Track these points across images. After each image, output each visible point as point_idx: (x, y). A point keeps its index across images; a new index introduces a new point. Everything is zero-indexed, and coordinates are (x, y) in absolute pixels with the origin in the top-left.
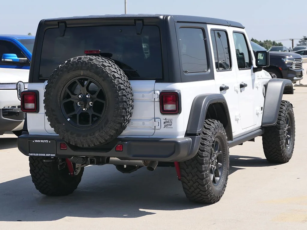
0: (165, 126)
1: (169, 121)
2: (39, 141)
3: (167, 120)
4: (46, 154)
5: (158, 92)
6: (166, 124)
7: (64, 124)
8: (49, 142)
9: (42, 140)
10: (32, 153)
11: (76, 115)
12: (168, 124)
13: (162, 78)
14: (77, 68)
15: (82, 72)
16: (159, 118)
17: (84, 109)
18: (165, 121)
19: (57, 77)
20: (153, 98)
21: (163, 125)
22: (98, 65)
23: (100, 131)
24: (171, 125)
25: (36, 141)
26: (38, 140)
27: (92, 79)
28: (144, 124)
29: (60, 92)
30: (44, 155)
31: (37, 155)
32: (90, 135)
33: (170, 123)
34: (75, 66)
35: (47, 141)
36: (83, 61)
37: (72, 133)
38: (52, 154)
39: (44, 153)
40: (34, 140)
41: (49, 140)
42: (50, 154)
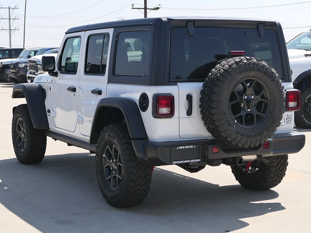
1: (290, 117)
2: (183, 147)
4: (190, 160)
7: (234, 126)
9: (186, 146)
10: (176, 161)
11: (241, 116)
13: (283, 78)
14: (248, 70)
15: (252, 73)
17: (249, 110)
18: (287, 117)
22: (266, 66)
25: (181, 148)
26: (182, 146)
31: (182, 162)
33: (290, 119)
35: (192, 147)
36: (253, 62)
37: (242, 135)
38: (197, 159)
39: (189, 160)
40: (178, 146)
41: (194, 145)
42: (195, 159)
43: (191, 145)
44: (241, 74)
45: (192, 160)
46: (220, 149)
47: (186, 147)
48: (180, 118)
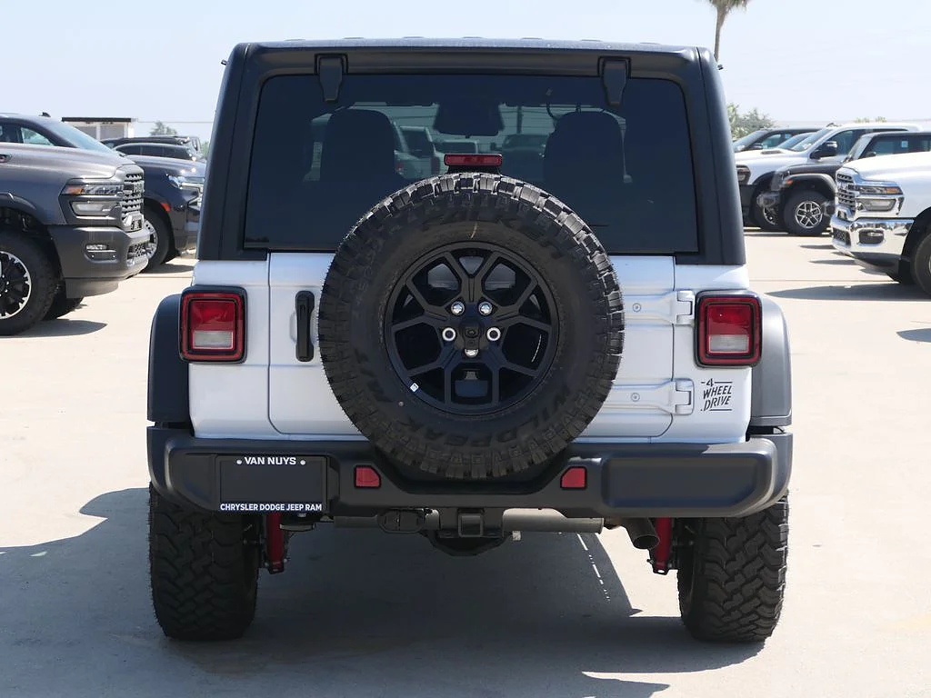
0: (709, 405)
1: (722, 389)
2: (261, 461)
3: (715, 386)
4: (286, 503)
5: (691, 296)
6: (710, 398)
7: (401, 403)
8: (298, 461)
9: (271, 456)
10: (232, 503)
11: (441, 371)
12: (717, 396)
13: (697, 251)
14: (457, 216)
15: (475, 228)
16: (689, 380)
17: (471, 353)
18: (709, 387)
19: (381, 242)
20: (671, 315)
21: (700, 402)
22: (534, 205)
23: (536, 425)
24: (726, 401)
25: (251, 461)
26: (256, 456)
27: (503, 250)
28: (635, 397)
29: (388, 293)
30: (281, 507)
31: (253, 507)
32: (501, 439)
33: (724, 396)
34: (451, 205)
35: (293, 461)
36: (479, 190)
37: (431, 435)
38: (310, 503)
39: (280, 503)
40: (242, 456)
41: (299, 456)
42: (304, 503)
43: (290, 456)
44: (427, 229)
45: (291, 503)
46: (382, 475)
47: (271, 461)
48: (275, 366)
